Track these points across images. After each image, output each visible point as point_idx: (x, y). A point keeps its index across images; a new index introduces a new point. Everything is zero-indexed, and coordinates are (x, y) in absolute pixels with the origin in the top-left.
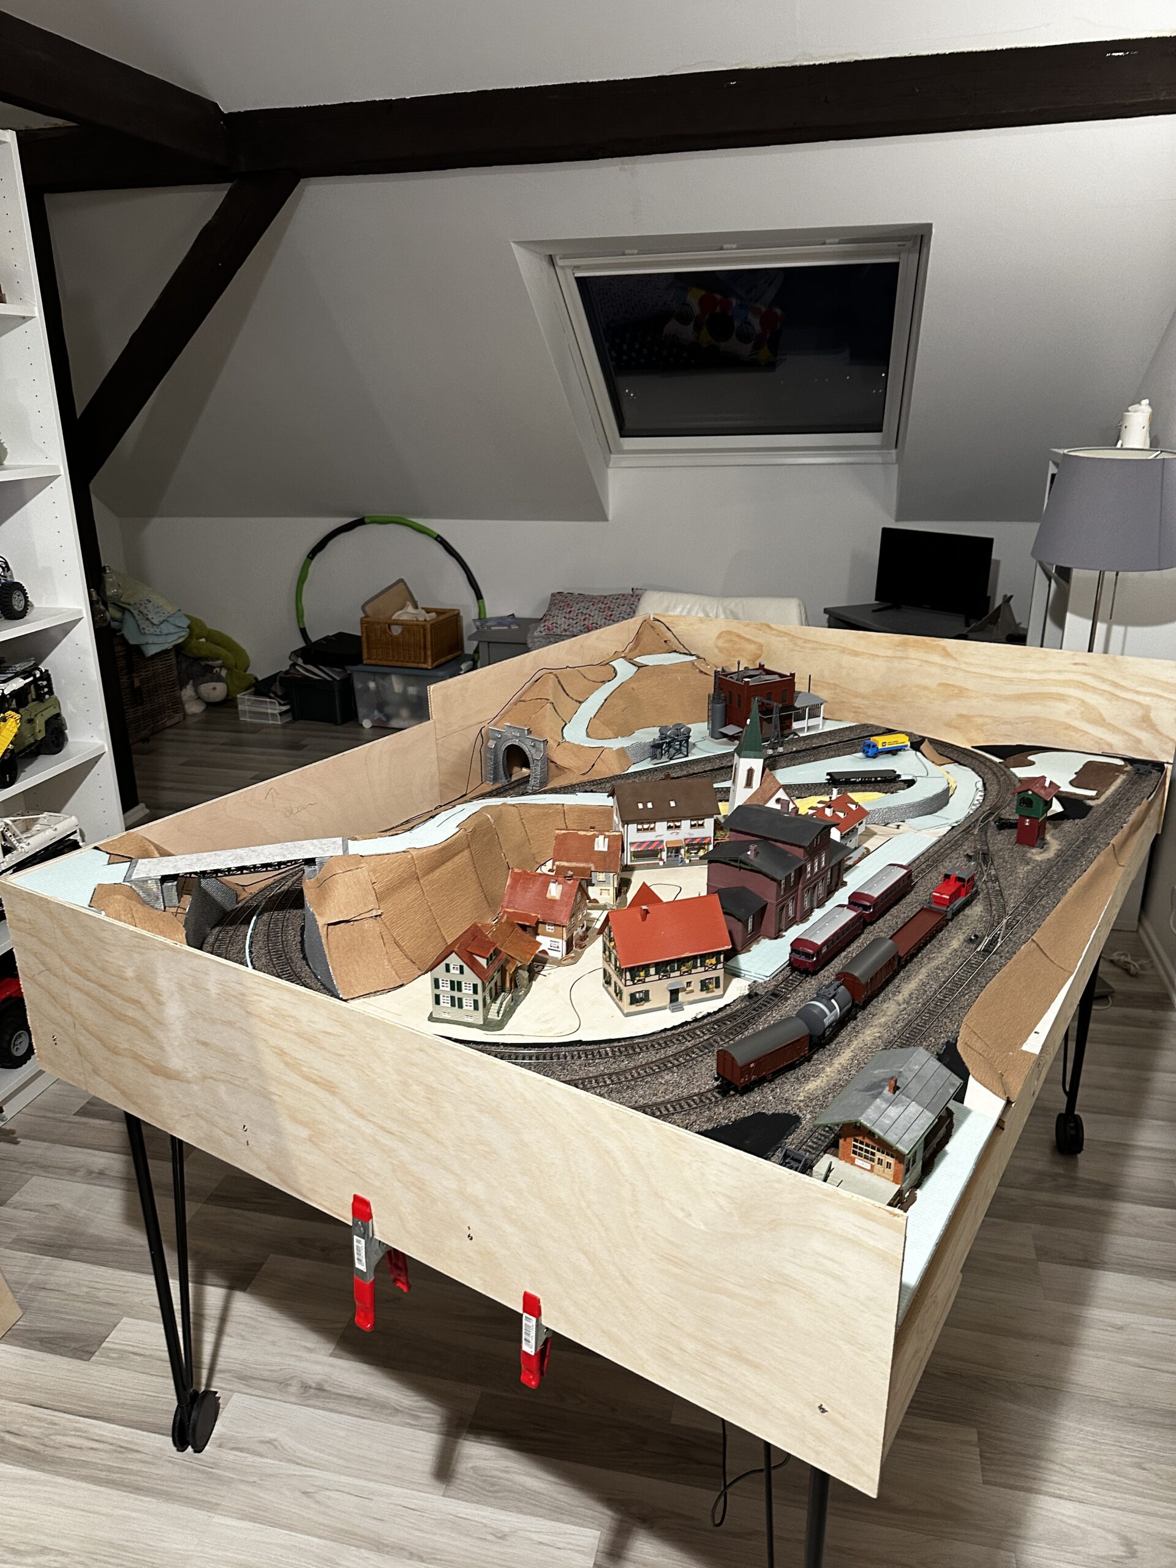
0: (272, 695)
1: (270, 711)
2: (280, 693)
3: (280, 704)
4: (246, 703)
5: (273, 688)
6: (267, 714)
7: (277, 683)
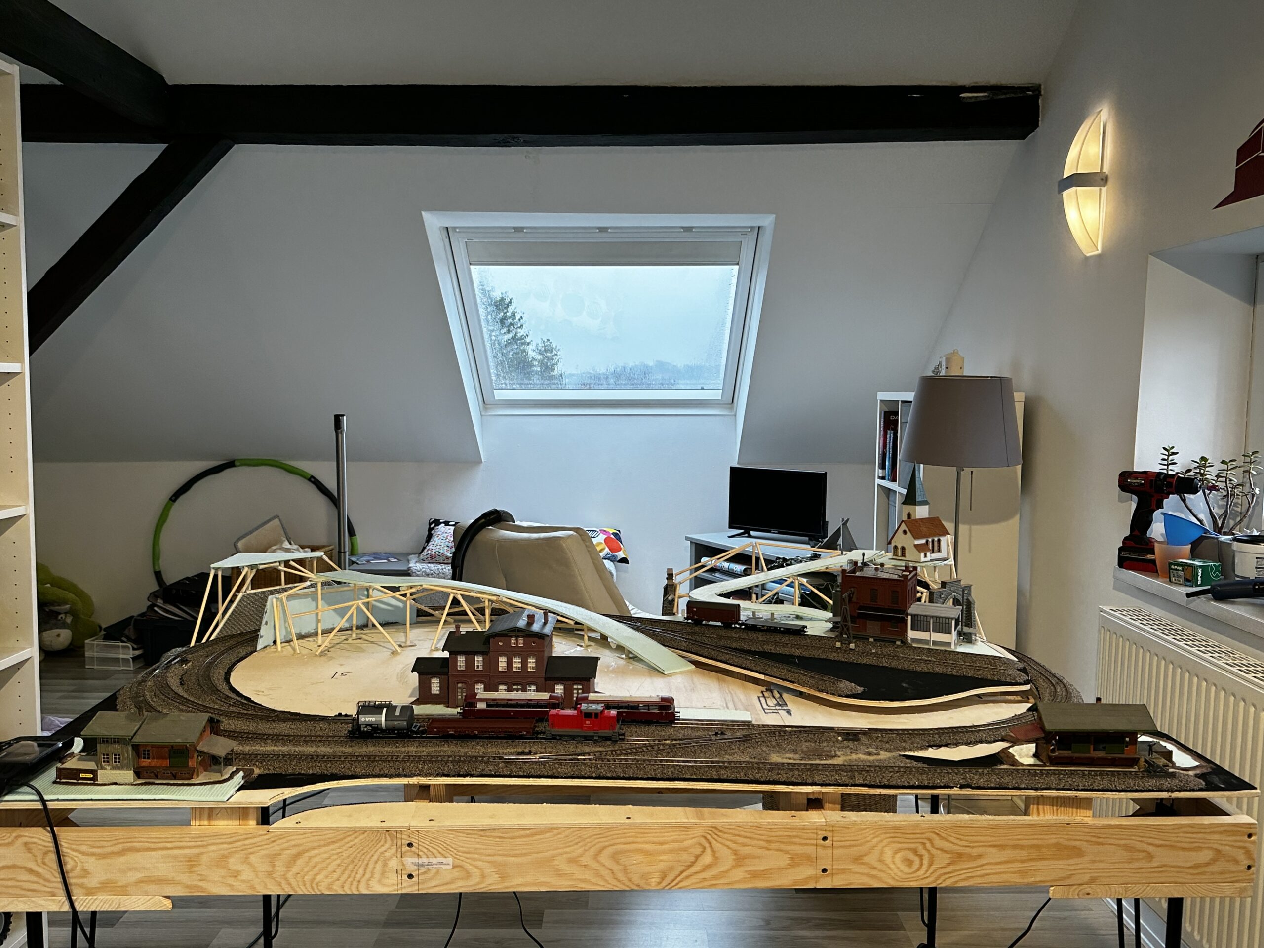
0: (125, 640)
1: (121, 656)
2: (133, 638)
3: (134, 649)
4: (94, 648)
5: (126, 632)
6: (117, 660)
7: (131, 627)
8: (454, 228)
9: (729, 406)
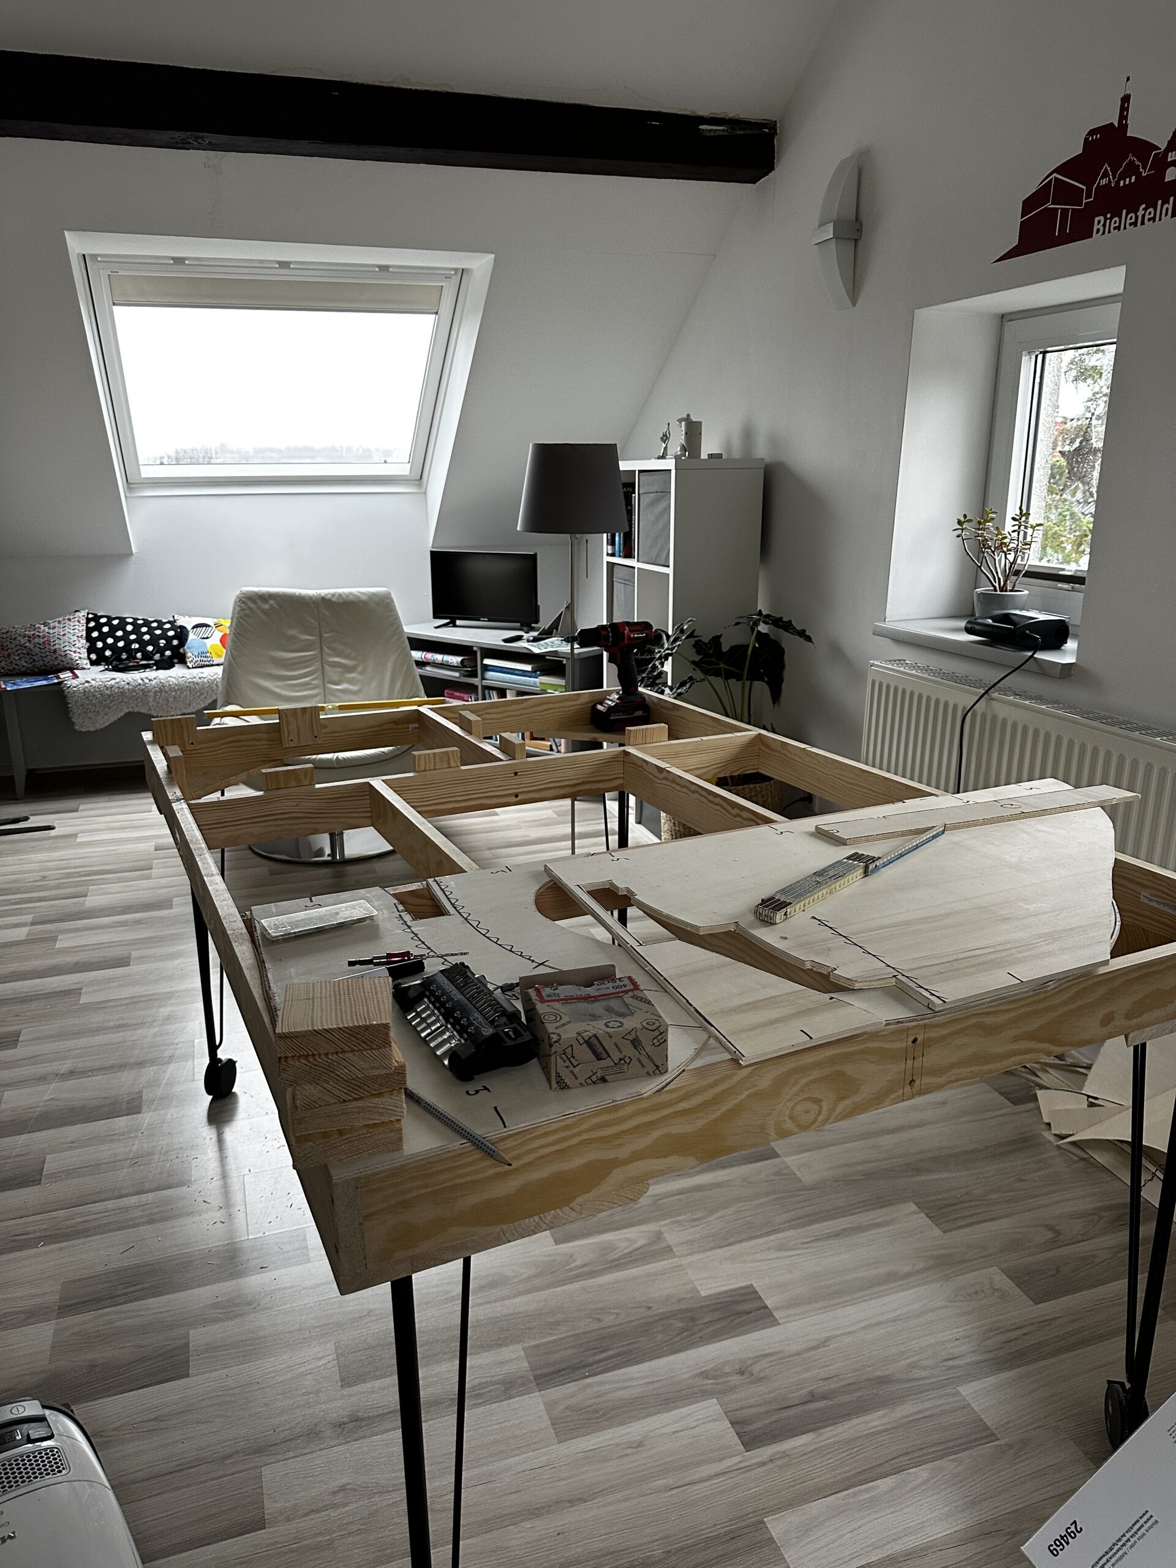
8: (94, 257)
9: (416, 482)
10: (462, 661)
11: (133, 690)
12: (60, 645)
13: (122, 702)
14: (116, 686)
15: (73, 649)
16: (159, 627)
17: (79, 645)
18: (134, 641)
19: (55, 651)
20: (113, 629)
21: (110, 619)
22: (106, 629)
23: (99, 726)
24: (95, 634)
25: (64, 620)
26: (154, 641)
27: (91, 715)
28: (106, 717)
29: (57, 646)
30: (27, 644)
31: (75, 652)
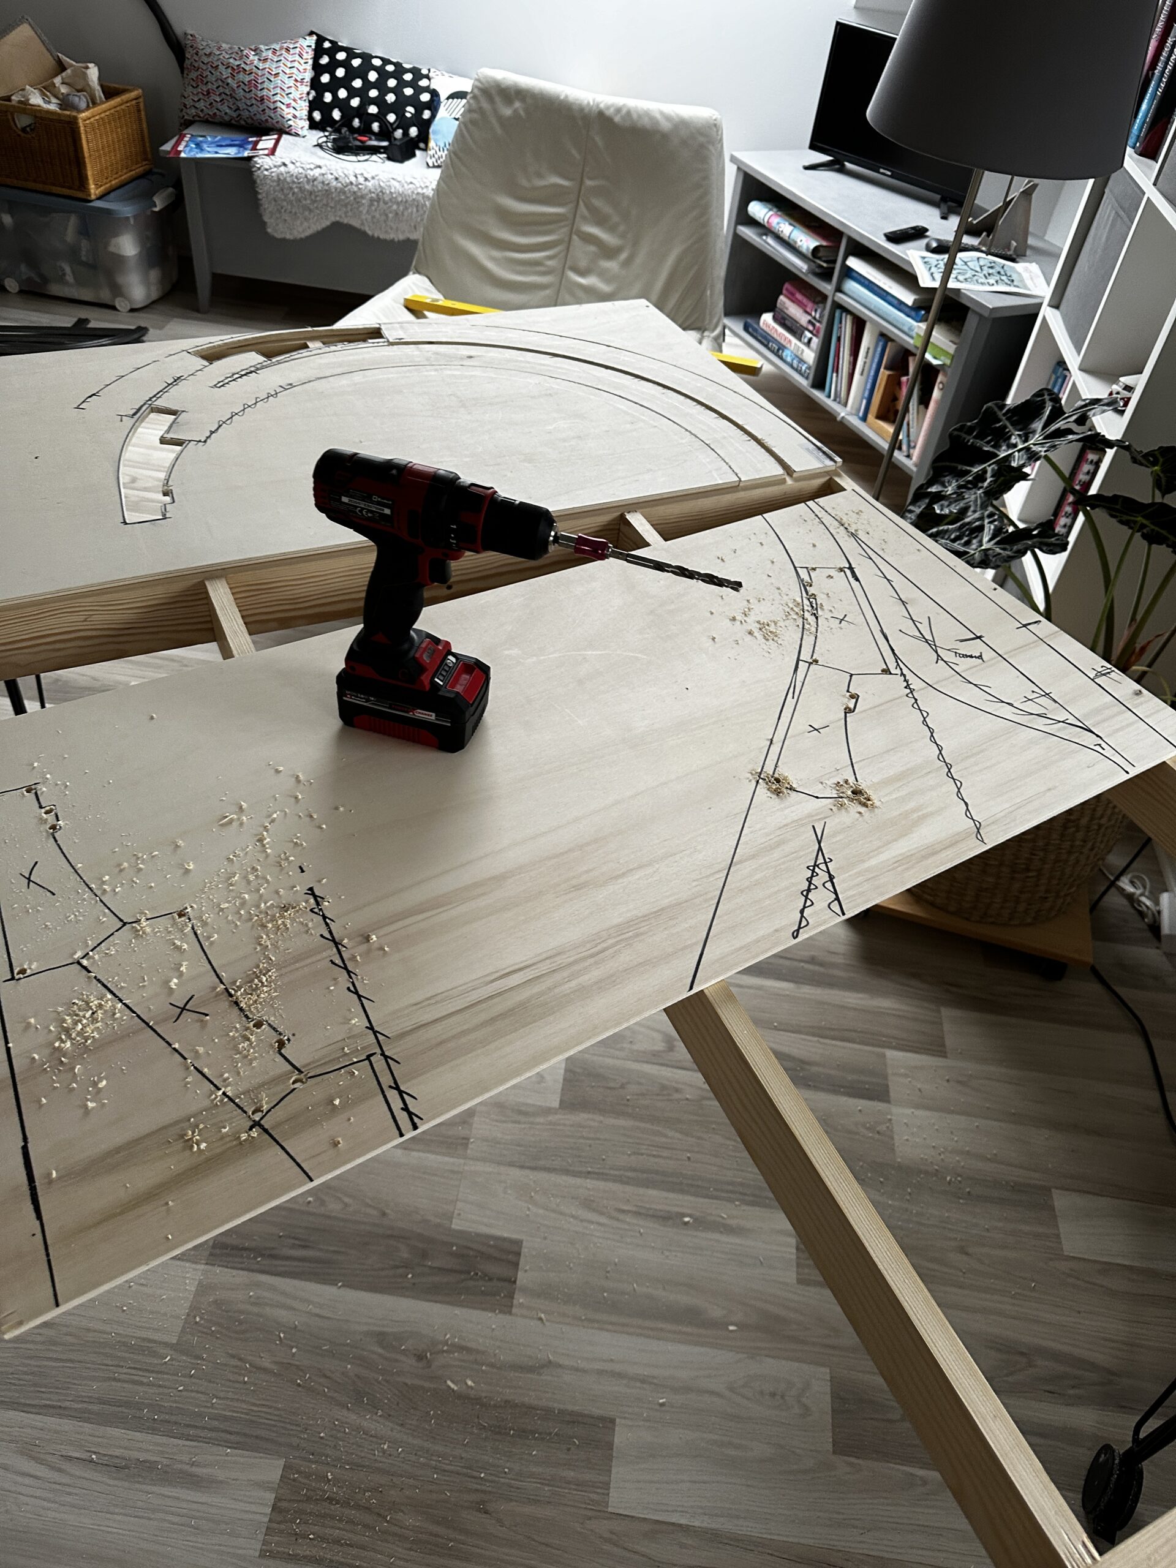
10: (816, 249)
11: (342, 191)
12: (270, 90)
13: (327, 205)
14: (320, 178)
15: (286, 101)
16: (413, 84)
17: (295, 94)
18: (373, 101)
19: (262, 99)
20: (352, 73)
21: (351, 53)
22: (340, 72)
23: (299, 236)
24: (325, 78)
25: (281, 48)
26: (398, 108)
27: (286, 217)
28: (306, 224)
29: (265, 92)
30: (230, 80)
31: (288, 106)
